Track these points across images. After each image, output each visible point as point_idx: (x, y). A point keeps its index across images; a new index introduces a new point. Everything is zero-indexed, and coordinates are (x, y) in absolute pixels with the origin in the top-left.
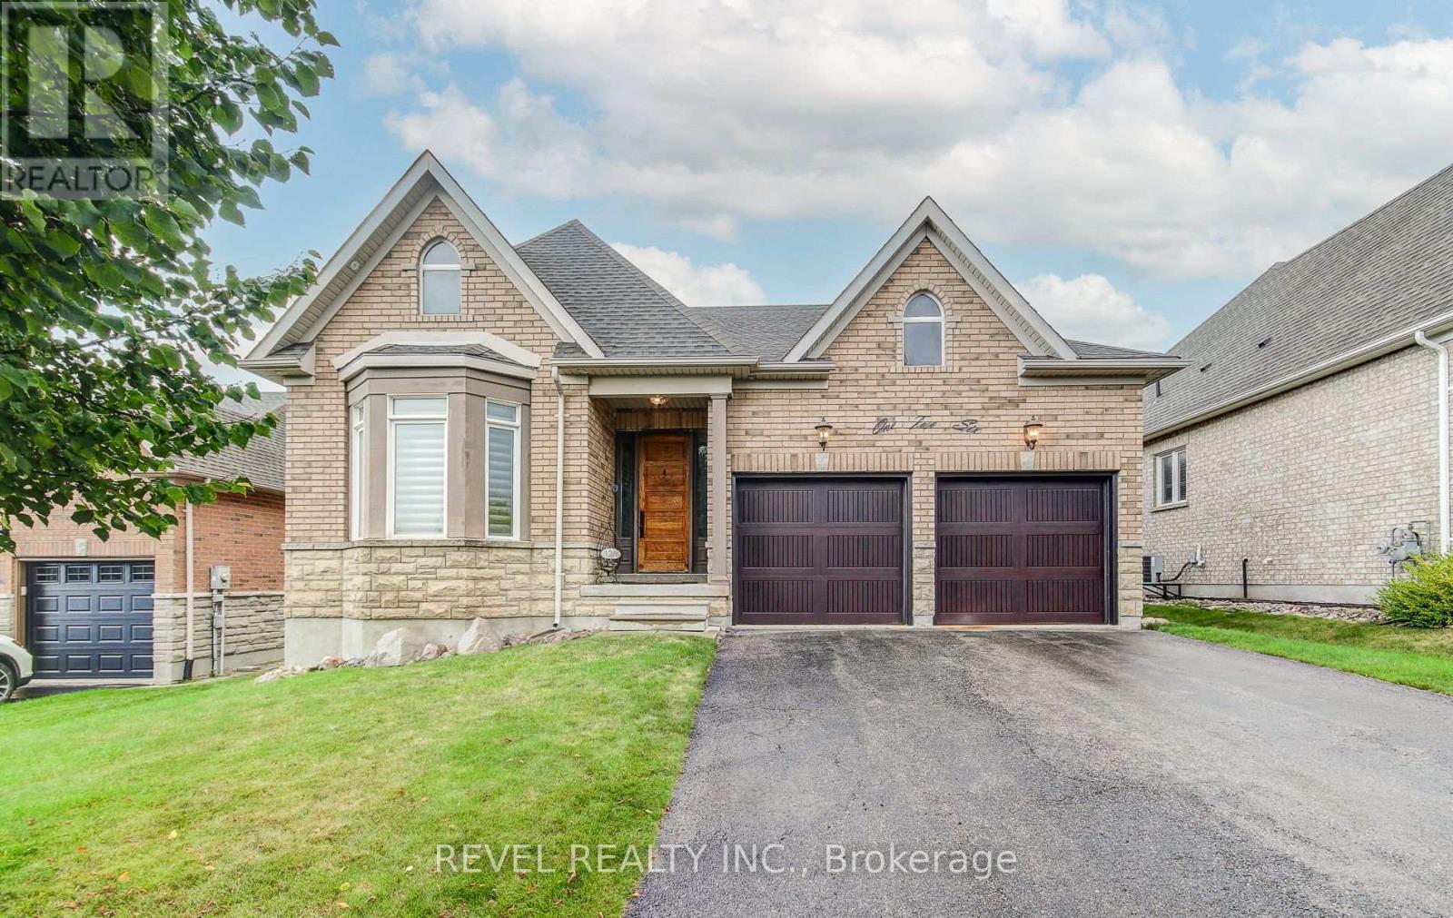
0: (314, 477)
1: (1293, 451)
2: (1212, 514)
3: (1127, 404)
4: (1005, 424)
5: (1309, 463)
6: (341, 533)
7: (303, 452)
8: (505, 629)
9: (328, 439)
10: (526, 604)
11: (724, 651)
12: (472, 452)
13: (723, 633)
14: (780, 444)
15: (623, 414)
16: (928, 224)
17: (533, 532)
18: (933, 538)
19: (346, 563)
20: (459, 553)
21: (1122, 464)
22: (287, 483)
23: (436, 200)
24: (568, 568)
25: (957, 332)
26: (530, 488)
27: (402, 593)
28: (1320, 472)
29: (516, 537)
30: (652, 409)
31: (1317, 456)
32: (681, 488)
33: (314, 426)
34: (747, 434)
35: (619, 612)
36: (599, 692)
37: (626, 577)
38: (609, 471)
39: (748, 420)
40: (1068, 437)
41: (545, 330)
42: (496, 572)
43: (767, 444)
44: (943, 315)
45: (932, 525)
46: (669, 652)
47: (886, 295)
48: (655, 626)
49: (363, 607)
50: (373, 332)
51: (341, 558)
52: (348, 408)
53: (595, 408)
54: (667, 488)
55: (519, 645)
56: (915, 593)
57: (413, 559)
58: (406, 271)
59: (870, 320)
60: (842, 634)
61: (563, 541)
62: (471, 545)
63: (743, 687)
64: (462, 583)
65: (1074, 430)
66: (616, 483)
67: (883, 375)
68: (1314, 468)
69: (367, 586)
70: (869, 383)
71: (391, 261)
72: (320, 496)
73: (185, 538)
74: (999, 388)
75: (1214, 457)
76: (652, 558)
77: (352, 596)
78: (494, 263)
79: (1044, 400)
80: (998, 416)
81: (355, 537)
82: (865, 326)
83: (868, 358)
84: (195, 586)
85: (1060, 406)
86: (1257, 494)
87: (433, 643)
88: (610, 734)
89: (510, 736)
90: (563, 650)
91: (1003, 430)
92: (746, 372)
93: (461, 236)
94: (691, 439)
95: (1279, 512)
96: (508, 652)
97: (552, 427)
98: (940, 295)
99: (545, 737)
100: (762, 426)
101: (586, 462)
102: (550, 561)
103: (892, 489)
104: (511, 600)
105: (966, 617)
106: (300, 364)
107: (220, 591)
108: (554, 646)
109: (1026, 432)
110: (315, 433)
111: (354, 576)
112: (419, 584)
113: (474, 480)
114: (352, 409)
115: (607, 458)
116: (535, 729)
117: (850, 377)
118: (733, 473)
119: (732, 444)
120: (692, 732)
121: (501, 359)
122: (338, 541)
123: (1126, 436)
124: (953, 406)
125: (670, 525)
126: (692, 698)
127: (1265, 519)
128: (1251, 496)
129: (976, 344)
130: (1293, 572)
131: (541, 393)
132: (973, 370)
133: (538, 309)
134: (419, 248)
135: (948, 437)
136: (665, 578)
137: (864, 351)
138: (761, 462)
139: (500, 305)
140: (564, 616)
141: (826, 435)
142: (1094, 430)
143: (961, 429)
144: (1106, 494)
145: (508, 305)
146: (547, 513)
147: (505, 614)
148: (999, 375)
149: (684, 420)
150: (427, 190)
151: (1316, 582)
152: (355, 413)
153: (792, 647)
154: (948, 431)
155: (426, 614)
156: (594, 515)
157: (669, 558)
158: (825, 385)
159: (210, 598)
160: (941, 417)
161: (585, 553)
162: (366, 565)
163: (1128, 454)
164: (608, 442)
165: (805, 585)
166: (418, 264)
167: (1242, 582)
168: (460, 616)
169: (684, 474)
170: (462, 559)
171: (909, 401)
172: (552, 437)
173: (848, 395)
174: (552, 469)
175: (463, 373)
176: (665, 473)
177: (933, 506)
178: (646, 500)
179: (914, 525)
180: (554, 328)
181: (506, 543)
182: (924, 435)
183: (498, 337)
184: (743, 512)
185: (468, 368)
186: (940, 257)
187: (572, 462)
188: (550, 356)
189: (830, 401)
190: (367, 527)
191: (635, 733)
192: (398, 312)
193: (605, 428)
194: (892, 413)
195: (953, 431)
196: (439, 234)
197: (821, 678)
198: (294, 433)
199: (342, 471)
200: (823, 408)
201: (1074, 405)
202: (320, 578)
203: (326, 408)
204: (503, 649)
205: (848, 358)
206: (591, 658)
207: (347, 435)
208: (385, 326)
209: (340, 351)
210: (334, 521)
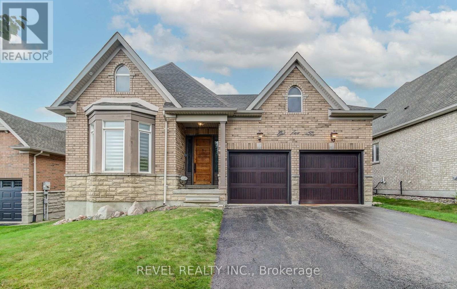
0: (76, 150)
1: (419, 144)
2: (389, 166)
3: (366, 127)
4: (324, 133)
5: (425, 148)
6: (86, 171)
7: (72, 141)
8: (145, 206)
9: (81, 136)
10: (154, 197)
11: (226, 214)
12: (133, 141)
13: (224, 207)
14: (244, 140)
15: (188, 129)
16: (297, 62)
17: (156, 170)
18: (298, 173)
19: (88, 181)
20: (129, 178)
21: (365, 148)
22: (66, 152)
23: (121, 50)
24: (169, 184)
25: (307, 100)
26: (155, 154)
27: (107, 192)
28: (429, 152)
29: (150, 172)
30: (199, 128)
31: (428, 146)
32: (208, 156)
33: (76, 132)
34: (233, 136)
35: (187, 199)
36: (179, 233)
37: (189, 186)
38: (183, 149)
39: (233, 131)
40: (346, 138)
41: (160, 98)
42: (143, 185)
43: (239, 140)
44: (302, 94)
45: (298, 169)
46: (206, 215)
47: (282, 87)
48: (200, 205)
49: (93, 197)
50: (98, 98)
51: (86, 179)
52: (89, 125)
53: (178, 126)
54: (204, 155)
55: (151, 212)
56: (292, 193)
57: (111, 180)
58: (110, 76)
59: (277, 96)
60: (267, 207)
61: (167, 173)
62: (133, 175)
63: (235, 230)
64: (130, 189)
65: (348, 135)
66: (186, 153)
67: (281, 115)
68: (427, 150)
69: (95, 190)
70: (276, 118)
71: (105, 72)
72: (79, 157)
73: (33, 172)
74: (321, 120)
75: (389, 146)
76: (198, 180)
77: (90, 193)
78: (142, 74)
79: (337, 125)
80: (321, 130)
81: (91, 171)
82: (274, 98)
83: (275, 109)
84: (37, 189)
85: (343, 127)
86: (406, 159)
87: (119, 211)
88: (183, 254)
89: (141, 256)
90: (166, 214)
91: (323, 135)
92: (232, 114)
93: (130, 64)
94: (212, 138)
95: (414, 165)
96: (146, 215)
97: (163, 133)
98: (301, 87)
99: (156, 256)
100: (238, 133)
101: (175, 145)
102: (162, 181)
103: (284, 156)
104: (148, 195)
105: (310, 201)
106: (70, 109)
107: (46, 191)
108: (163, 212)
109: (331, 136)
110: (76, 134)
111: (90, 185)
112: (114, 189)
113: (134, 151)
114: (90, 126)
115: (183, 144)
116: (152, 252)
117: (269, 116)
118: (228, 150)
119: (227, 139)
120: (217, 252)
121: (144, 108)
122: (85, 173)
123: (366, 138)
124: (305, 127)
125: (205, 168)
126: (216, 235)
127: (408, 167)
128: (403, 160)
129: (314, 105)
130: (419, 186)
131: (159, 121)
132: (312, 114)
133: (158, 91)
134: (114, 68)
135: (304, 138)
136: (203, 187)
137: (274, 107)
138: (238, 146)
139: (144, 89)
140: (167, 200)
141: (261, 136)
142: (355, 135)
143: (308, 135)
144: (359, 158)
145: (147, 89)
146: (161, 164)
147: (146, 200)
148: (322, 116)
149: (210, 131)
150: (117, 47)
151: (428, 189)
152: (91, 127)
153: (250, 213)
154: (304, 136)
155: (116, 200)
156: (178, 164)
157: (204, 180)
158: (260, 119)
159: (43, 193)
160: (301, 130)
161: (175, 178)
162: (94, 182)
163: (367, 144)
164: (183, 139)
165: (253, 190)
166: (114, 74)
167: (400, 189)
168: (129, 201)
169: (210, 150)
170: (129, 180)
171: (290, 125)
172: (163, 136)
173: (269, 122)
174: (163, 148)
175: (130, 112)
176: (203, 150)
177: (299, 162)
178: (196, 159)
179: (292, 169)
180: (164, 97)
181: (146, 174)
182: (295, 137)
183: (143, 100)
184: (231, 164)
185: (132, 111)
186: (301, 74)
187: (170, 145)
188: (162, 107)
189: (262, 124)
190: (95, 169)
191: (194, 253)
192: (107, 91)
193: (182, 134)
194: (284, 129)
195: (305, 135)
196: (122, 63)
197: (263, 226)
198: (69, 134)
199: (86, 148)
200: (259, 127)
201: (348, 127)
202: (78, 186)
203: (81, 125)
204: (144, 213)
205: (269, 109)
206: (177, 218)
207: (88, 135)
208: (102, 95)
209: (86, 104)
210: (83, 166)
